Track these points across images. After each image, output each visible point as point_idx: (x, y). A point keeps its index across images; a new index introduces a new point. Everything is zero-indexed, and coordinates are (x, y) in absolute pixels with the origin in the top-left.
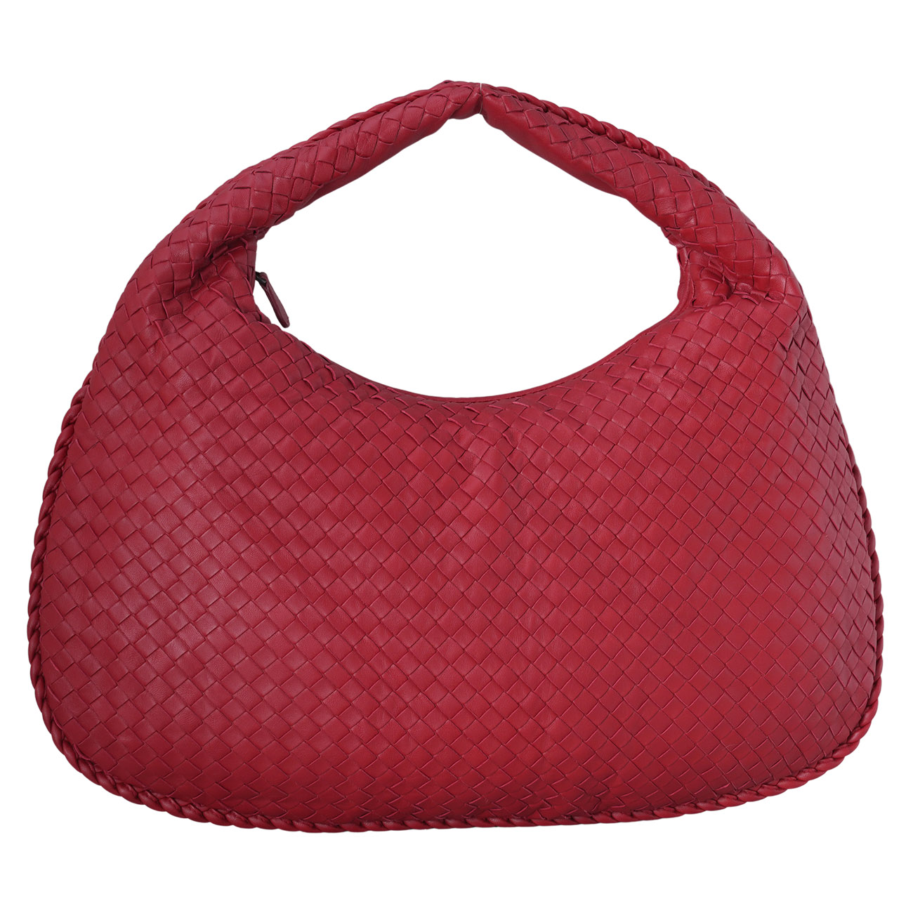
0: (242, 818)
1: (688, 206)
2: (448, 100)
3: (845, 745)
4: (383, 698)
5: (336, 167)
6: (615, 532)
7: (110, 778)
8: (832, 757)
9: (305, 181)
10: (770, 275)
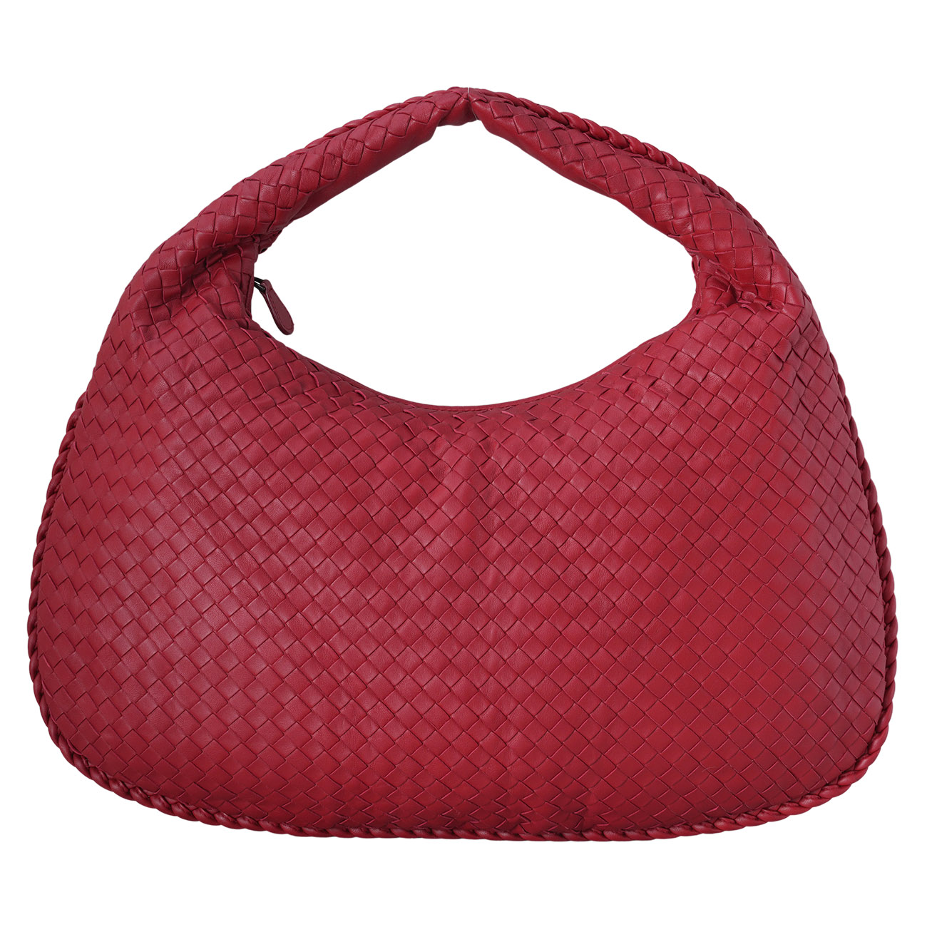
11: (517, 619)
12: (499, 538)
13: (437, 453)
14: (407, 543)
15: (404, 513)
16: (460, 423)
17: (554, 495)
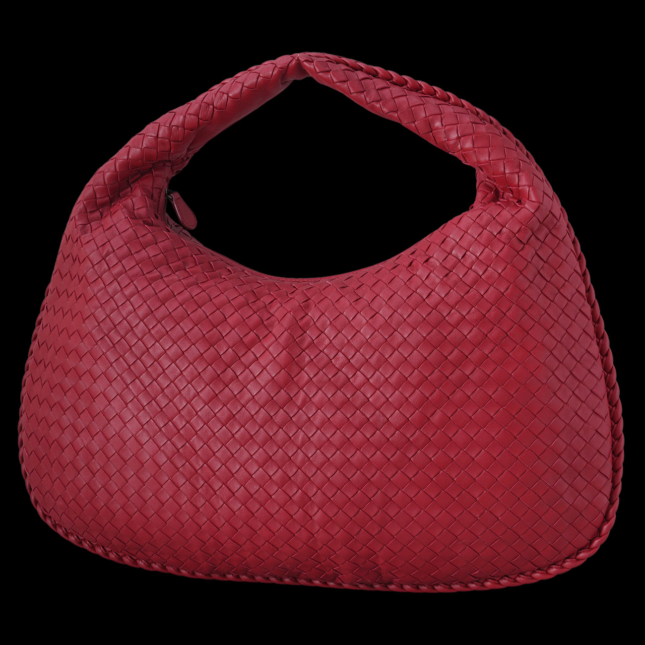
0: (146, 563)
1: (454, 136)
2: (276, 66)
3: (586, 550)
4: (199, 487)
5: (200, 117)
6: (369, 377)
7: (63, 529)
8: (575, 558)
9: (180, 128)
10: (518, 186)
11: (318, 429)
12: (308, 371)
13: (272, 311)
14: (244, 374)
15: (243, 353)
16: (295, 289)
17: (349, 341)
